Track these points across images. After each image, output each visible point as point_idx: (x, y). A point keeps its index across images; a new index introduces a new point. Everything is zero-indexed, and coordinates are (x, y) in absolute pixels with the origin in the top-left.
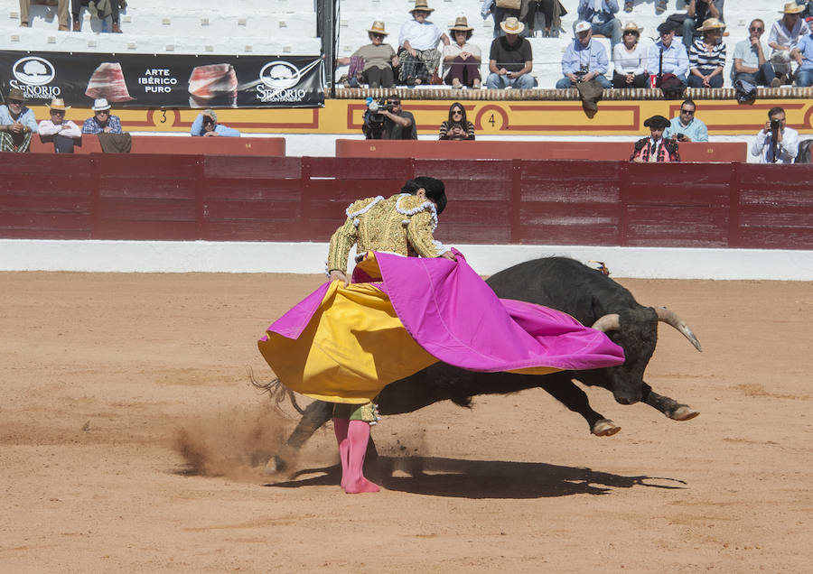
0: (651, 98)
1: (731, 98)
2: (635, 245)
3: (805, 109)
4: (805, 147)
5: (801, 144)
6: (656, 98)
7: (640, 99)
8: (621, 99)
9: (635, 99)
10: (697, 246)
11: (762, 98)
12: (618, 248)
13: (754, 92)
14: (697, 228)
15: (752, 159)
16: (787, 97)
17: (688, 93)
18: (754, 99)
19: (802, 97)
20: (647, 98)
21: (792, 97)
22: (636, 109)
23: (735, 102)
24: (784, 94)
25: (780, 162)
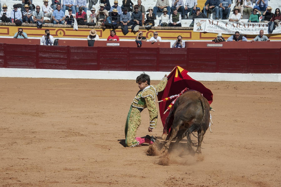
0: (12, 26)
1: (35, 27)
2: (9, 68)
3: (56, 30)
4: (56, 41)
5: (55, 40)
6: (13, 26)
7: (9, 26)
8: (3, 25)
9: (8, 25)
10: (27, 68)
11: (44, 27)
12: (4, 68)
13: (41, 25)
14: (27, 63)
15: (42, 44)
16: (51, 27)
17: (23, 25)
18: (41, 27)
19: (55, 27)
20: (11, 26)
21: (52, 27)
22: (8, 29)
23: (36, 28)
24: (50, 26)
25: (49, 45)
